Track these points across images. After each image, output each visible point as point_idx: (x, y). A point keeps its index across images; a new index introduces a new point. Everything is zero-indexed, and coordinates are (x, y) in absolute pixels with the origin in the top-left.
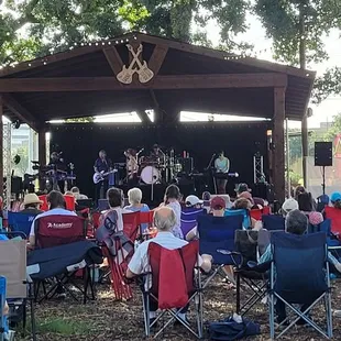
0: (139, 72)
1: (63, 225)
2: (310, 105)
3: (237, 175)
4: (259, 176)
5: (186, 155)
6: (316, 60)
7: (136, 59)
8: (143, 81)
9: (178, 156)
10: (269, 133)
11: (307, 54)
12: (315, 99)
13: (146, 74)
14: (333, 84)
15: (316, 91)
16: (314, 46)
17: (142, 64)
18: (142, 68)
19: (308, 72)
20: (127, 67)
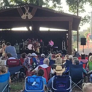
0: (28, 16)
1: (14, 62)
2: (80, 26)
3: (57, 47)
4: (64, 47)
5: (41, 41)
6: (82, 12)
7: (27, 12)
8: (29, 18)
9: (39, 41)
10: (67, 34)
11: (79, 10)
12: (81, 24)
13: (30, 16)
14: (87, 20)
15: (81, 22)
16: (81, 8)
17: (29, 13)
18: (29, 14)
19: (79, 17)
20: (24, 14)
